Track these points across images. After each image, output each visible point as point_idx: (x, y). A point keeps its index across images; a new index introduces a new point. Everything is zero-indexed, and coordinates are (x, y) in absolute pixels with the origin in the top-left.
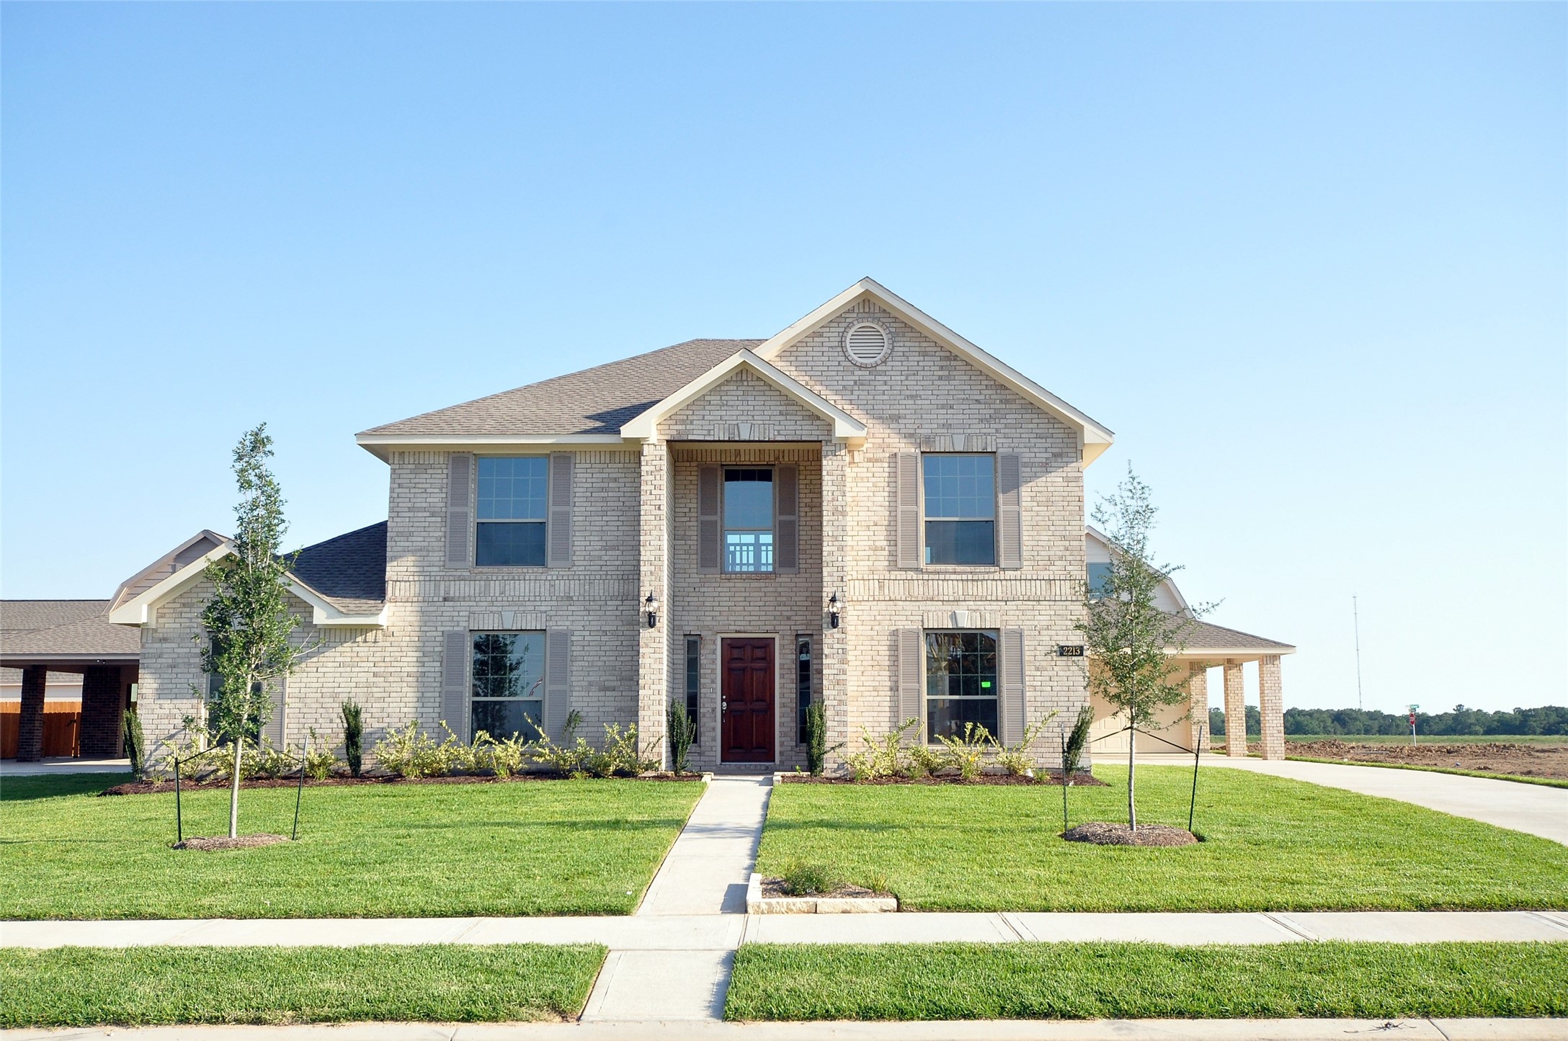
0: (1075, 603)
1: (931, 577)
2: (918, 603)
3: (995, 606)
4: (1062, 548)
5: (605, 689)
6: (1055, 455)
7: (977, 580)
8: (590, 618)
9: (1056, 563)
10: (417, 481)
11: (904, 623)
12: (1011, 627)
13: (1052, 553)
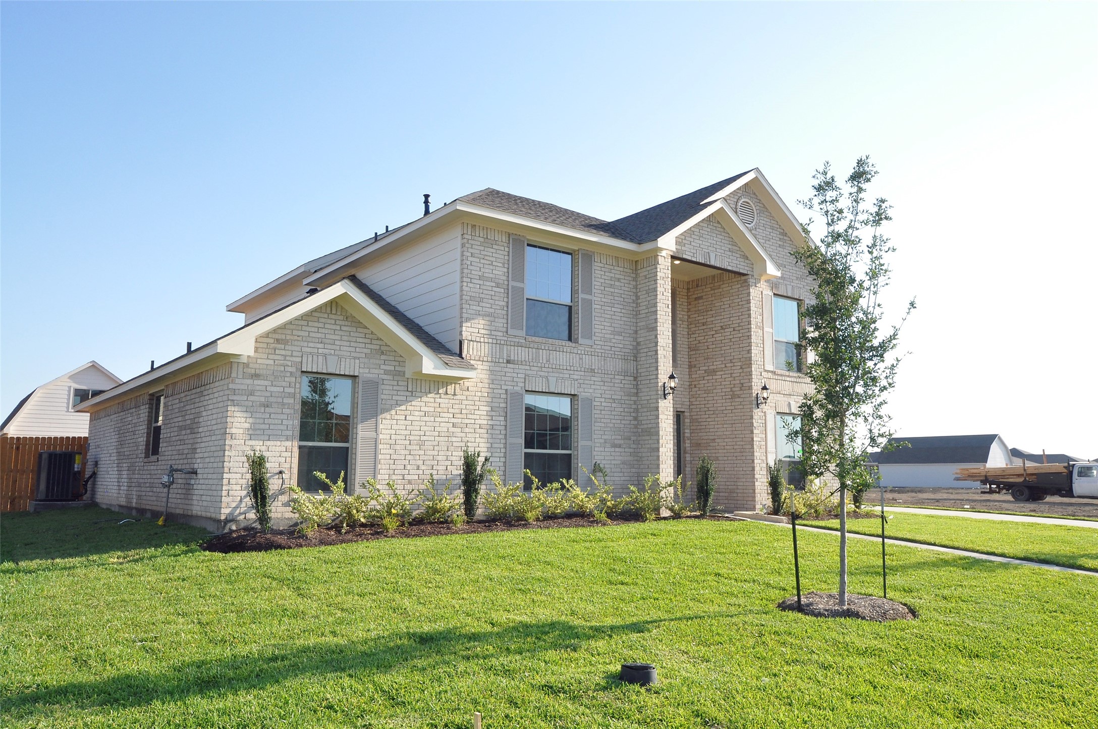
1: (779, 378)
5: (614, 446)
7: (798, 382)
8: (605, 388)
10: (486, 253)
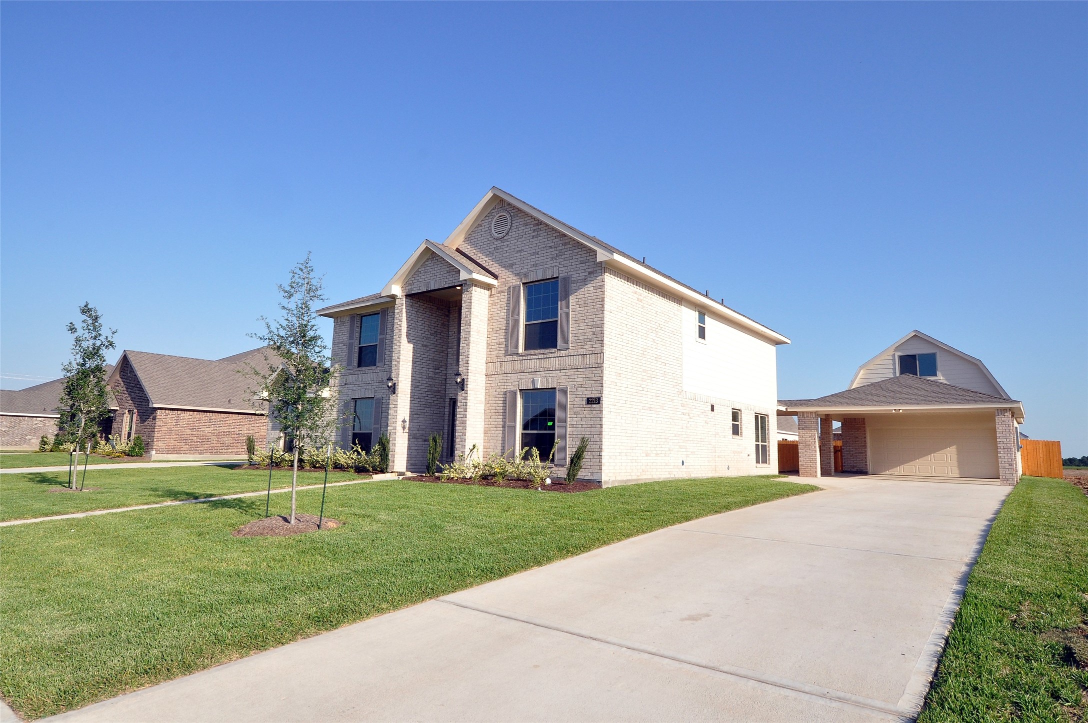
0: (597, 369)
1: (524, 358)
2: (517, 374)
3: (554, 374)
4: (591, 333)
6: (590, 273)
7: (546, 358)
9: (588, 343)
10: (341, 327)
11: (510, 387)
12: (562, 387)
13: (585, 337)
